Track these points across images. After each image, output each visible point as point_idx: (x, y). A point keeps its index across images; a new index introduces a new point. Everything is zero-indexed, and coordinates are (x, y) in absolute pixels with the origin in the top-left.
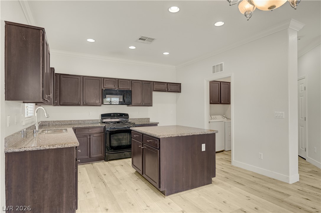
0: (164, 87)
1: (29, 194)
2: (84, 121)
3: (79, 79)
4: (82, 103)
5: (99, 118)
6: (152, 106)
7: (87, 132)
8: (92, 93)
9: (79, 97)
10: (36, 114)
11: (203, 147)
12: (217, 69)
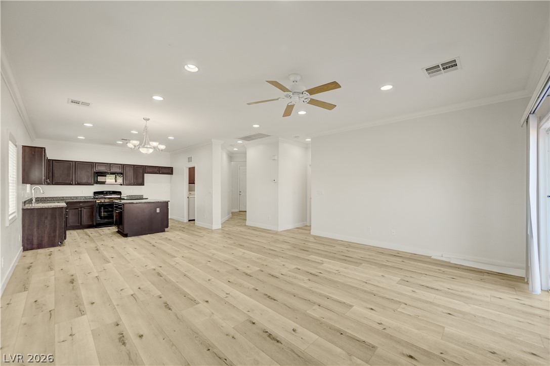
0: (156, 170)
1: (35, 230)
2: (77, 198)
3: (72, 164)
4: (74, 183)
5: (92, 195)
6: (144, 185)
7: (78, 205)
8: (84, 175)
9: (71, 178)
10: (33, 191)
11: (158, 210)
12: (190, 159)
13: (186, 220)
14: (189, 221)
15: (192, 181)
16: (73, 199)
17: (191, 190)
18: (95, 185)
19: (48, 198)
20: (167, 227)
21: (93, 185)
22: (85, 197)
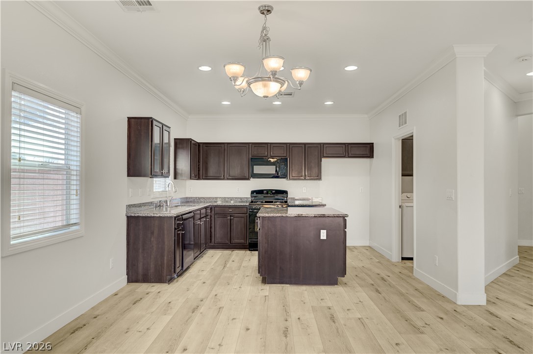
4: (226, 176)
6: (320, 179)
8: (237, 165)
9: (222, 168)
11: (323, 235)
12: (403, 120)
13: (396, 257)
14: (403, 259)
15: (407, 170)
16: (227, 202)
17: (407, 189)
18: (252, 179)
19: (201, 198)
20: (343, 273)
21: (248, 179)
22: (241, 198)
